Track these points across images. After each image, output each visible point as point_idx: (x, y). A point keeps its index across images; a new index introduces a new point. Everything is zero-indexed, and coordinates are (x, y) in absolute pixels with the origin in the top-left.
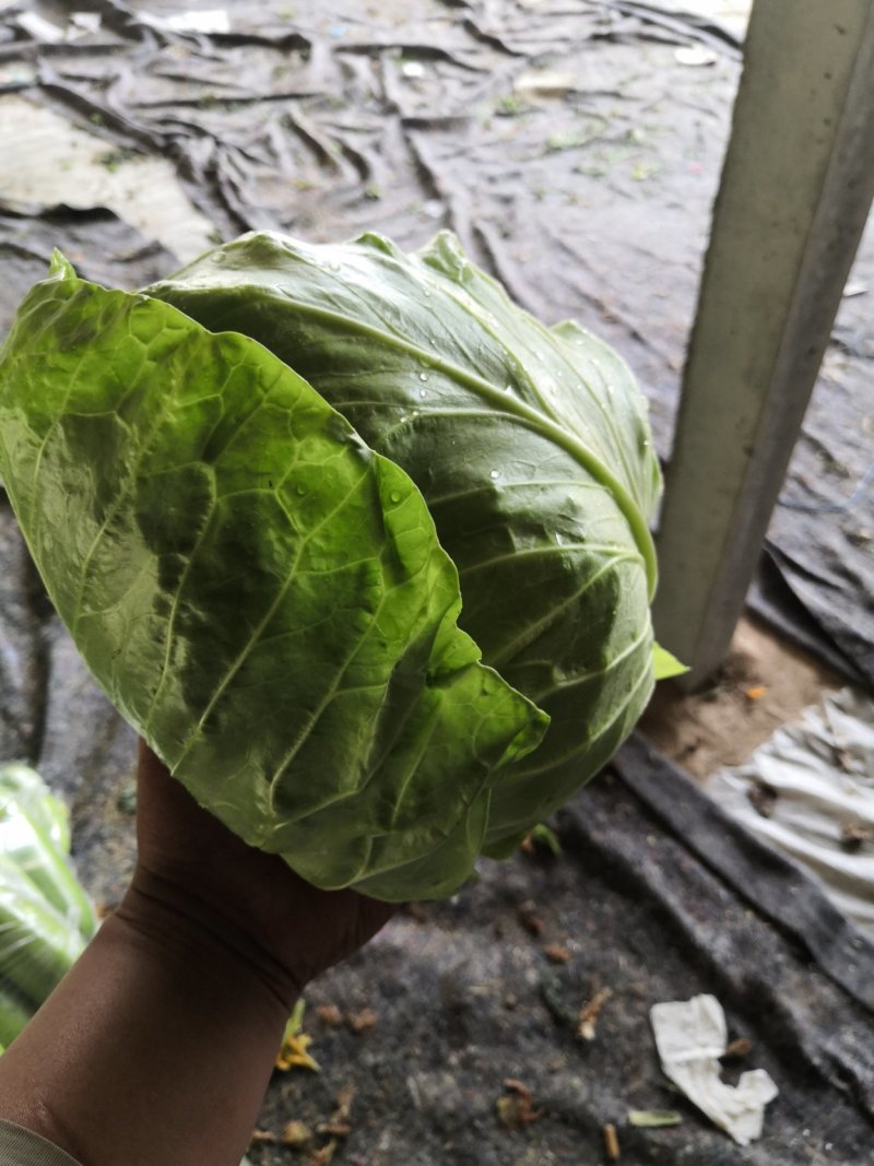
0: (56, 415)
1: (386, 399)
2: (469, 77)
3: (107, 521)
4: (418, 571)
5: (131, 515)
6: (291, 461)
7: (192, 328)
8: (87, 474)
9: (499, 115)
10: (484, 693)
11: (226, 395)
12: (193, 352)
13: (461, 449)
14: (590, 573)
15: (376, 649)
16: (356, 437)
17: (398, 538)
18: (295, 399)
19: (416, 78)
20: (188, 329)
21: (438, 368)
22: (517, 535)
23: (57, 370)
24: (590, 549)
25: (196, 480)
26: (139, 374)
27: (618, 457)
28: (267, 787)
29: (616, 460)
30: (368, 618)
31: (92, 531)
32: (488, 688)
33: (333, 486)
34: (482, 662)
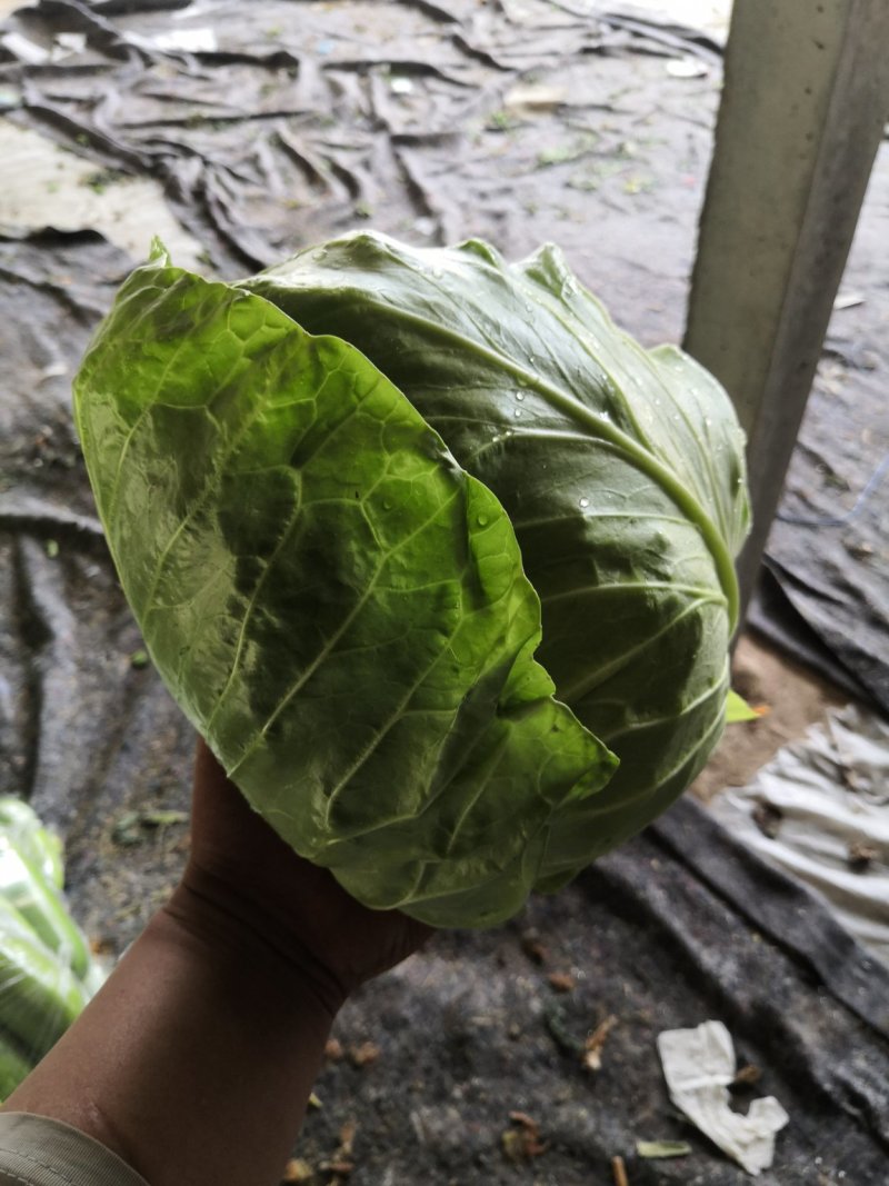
0: (146, 404)
1: (480, 416)
2: (458, 92)
3: (189, 516)
4: (498, 598)
5: (213, 515)
6: (379, 474)
7: (291, 329)
8: (172, 466)
9: (490, 130)
10: (555, 729)
11: (320, 400)
12: (291, 354)
13: (553, 473)
14: (673, 613)
15: (448, 673)
16: (449, 456)
17: (481, 562)
18: (390, 411)
19: (405, 94)
20: (287, 328)
21: (535, 388)
22: (601, 567)
23: (153, 359)
24: (676, 588)
25: (283, 483)
26: (233, 372)
27: (710, 492)
28: (325, 801)
29: (708, 497)
30: (442, 640)
31: (172, 524)
32: (560, 725)
33: (420, 504)
34: (555, 697)
